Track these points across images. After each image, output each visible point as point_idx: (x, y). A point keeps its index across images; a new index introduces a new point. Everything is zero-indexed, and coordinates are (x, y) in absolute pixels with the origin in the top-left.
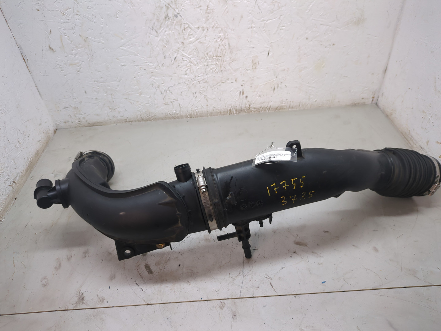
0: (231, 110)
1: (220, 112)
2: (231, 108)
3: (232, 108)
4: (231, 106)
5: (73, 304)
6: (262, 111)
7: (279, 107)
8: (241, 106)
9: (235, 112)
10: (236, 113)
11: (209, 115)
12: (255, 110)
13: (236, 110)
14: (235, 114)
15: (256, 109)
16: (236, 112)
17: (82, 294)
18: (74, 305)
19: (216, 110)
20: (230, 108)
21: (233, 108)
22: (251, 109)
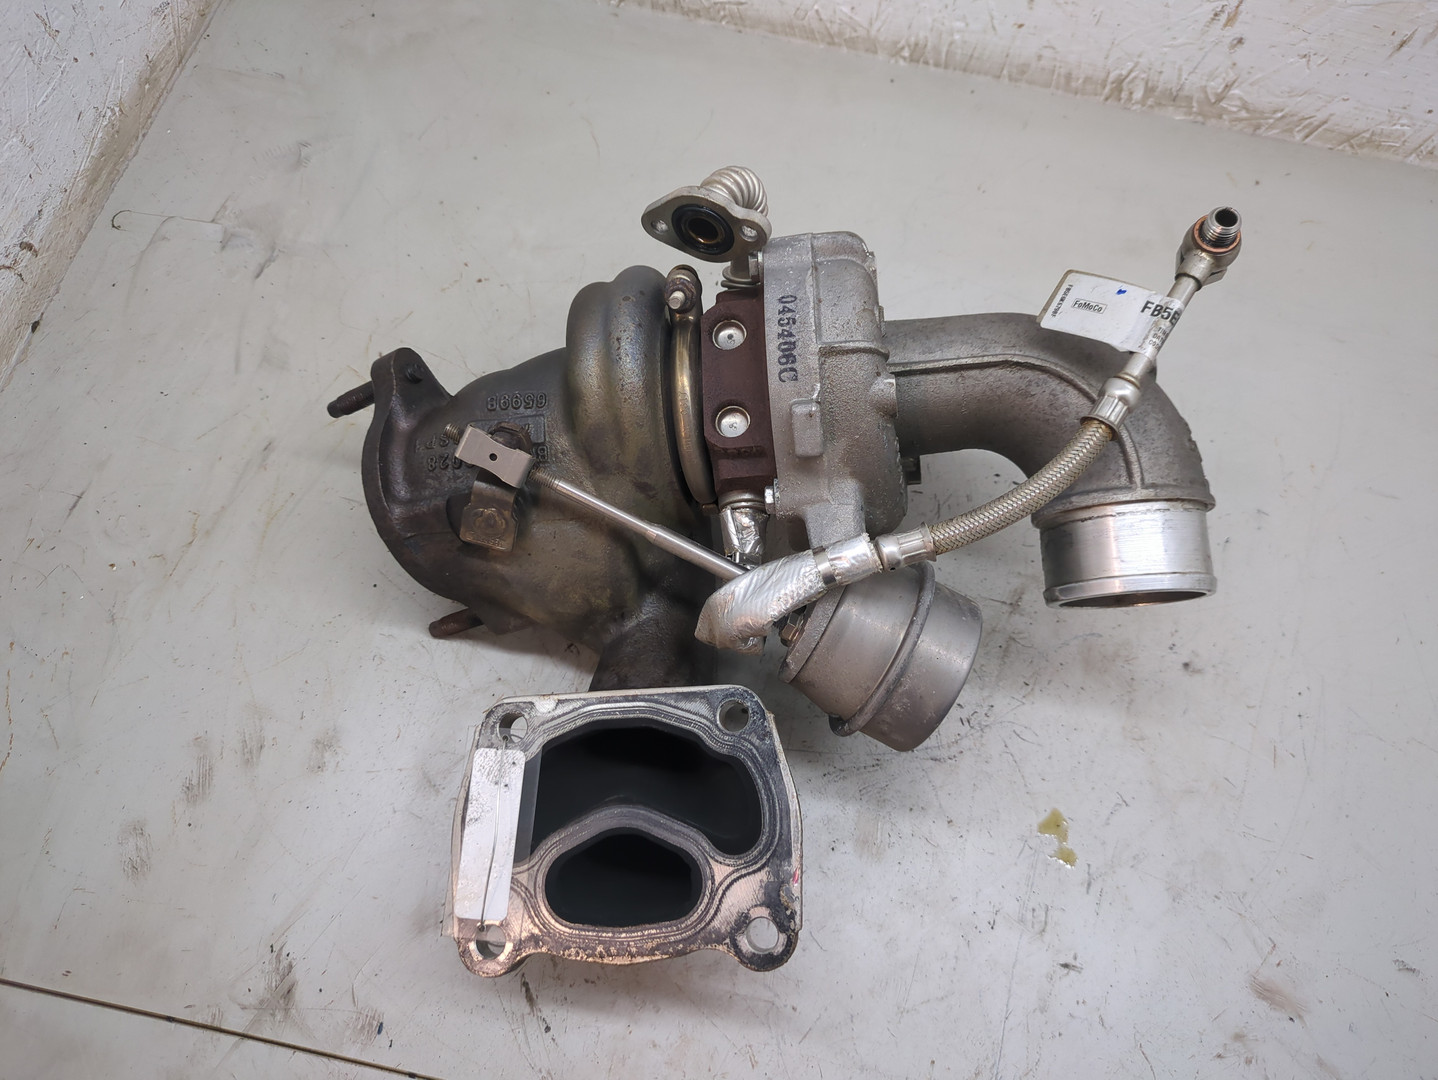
0: (1125, 84)
1: (1069, 77)
2: (1131, 71)
3: (1133, 75)
4: (1137, 64)
5: (244, 1008)
6: (1271, 127)
7: (1367, 135)
8: (1184, 76)
9: (1138, 95)
10: (1143, 102)
11: (1005, 72)
12: (1244, 114)
13: (1149, 90)
14: (1137, 103)
15: (1248, 110)
16: (1146, 96)
17: (291, 966)
18: (249, 1016)
19: (1055, 59)
20: (1124, 73)
21: (1143, 76)
22: (1223, 104)
